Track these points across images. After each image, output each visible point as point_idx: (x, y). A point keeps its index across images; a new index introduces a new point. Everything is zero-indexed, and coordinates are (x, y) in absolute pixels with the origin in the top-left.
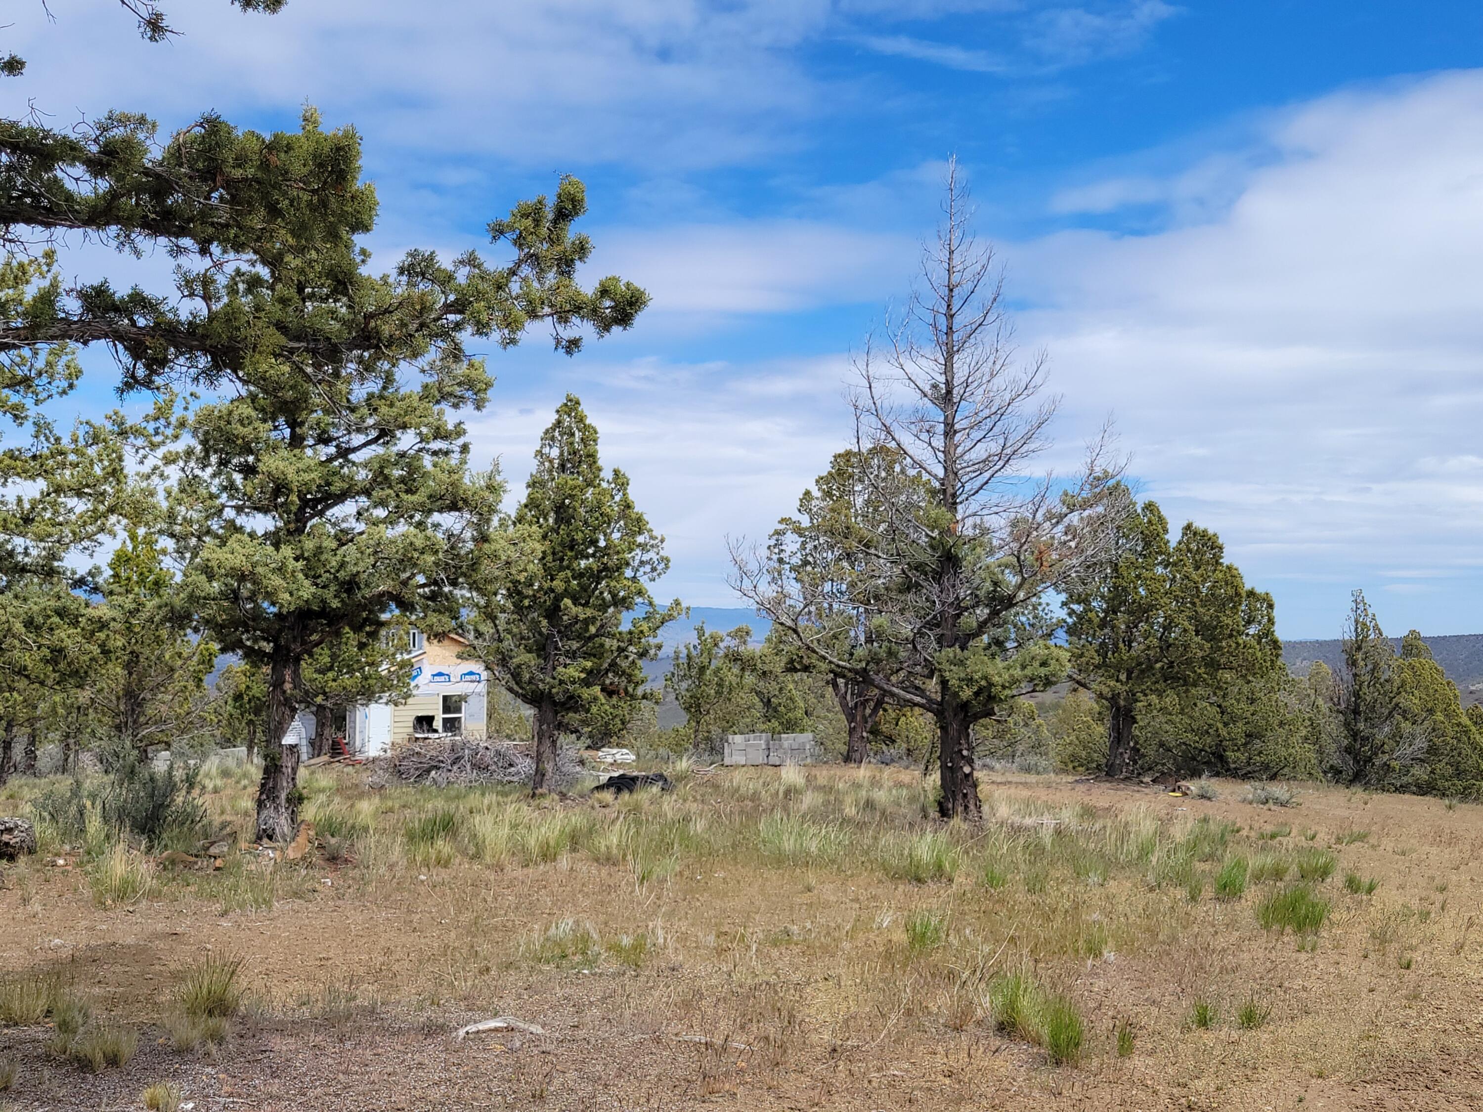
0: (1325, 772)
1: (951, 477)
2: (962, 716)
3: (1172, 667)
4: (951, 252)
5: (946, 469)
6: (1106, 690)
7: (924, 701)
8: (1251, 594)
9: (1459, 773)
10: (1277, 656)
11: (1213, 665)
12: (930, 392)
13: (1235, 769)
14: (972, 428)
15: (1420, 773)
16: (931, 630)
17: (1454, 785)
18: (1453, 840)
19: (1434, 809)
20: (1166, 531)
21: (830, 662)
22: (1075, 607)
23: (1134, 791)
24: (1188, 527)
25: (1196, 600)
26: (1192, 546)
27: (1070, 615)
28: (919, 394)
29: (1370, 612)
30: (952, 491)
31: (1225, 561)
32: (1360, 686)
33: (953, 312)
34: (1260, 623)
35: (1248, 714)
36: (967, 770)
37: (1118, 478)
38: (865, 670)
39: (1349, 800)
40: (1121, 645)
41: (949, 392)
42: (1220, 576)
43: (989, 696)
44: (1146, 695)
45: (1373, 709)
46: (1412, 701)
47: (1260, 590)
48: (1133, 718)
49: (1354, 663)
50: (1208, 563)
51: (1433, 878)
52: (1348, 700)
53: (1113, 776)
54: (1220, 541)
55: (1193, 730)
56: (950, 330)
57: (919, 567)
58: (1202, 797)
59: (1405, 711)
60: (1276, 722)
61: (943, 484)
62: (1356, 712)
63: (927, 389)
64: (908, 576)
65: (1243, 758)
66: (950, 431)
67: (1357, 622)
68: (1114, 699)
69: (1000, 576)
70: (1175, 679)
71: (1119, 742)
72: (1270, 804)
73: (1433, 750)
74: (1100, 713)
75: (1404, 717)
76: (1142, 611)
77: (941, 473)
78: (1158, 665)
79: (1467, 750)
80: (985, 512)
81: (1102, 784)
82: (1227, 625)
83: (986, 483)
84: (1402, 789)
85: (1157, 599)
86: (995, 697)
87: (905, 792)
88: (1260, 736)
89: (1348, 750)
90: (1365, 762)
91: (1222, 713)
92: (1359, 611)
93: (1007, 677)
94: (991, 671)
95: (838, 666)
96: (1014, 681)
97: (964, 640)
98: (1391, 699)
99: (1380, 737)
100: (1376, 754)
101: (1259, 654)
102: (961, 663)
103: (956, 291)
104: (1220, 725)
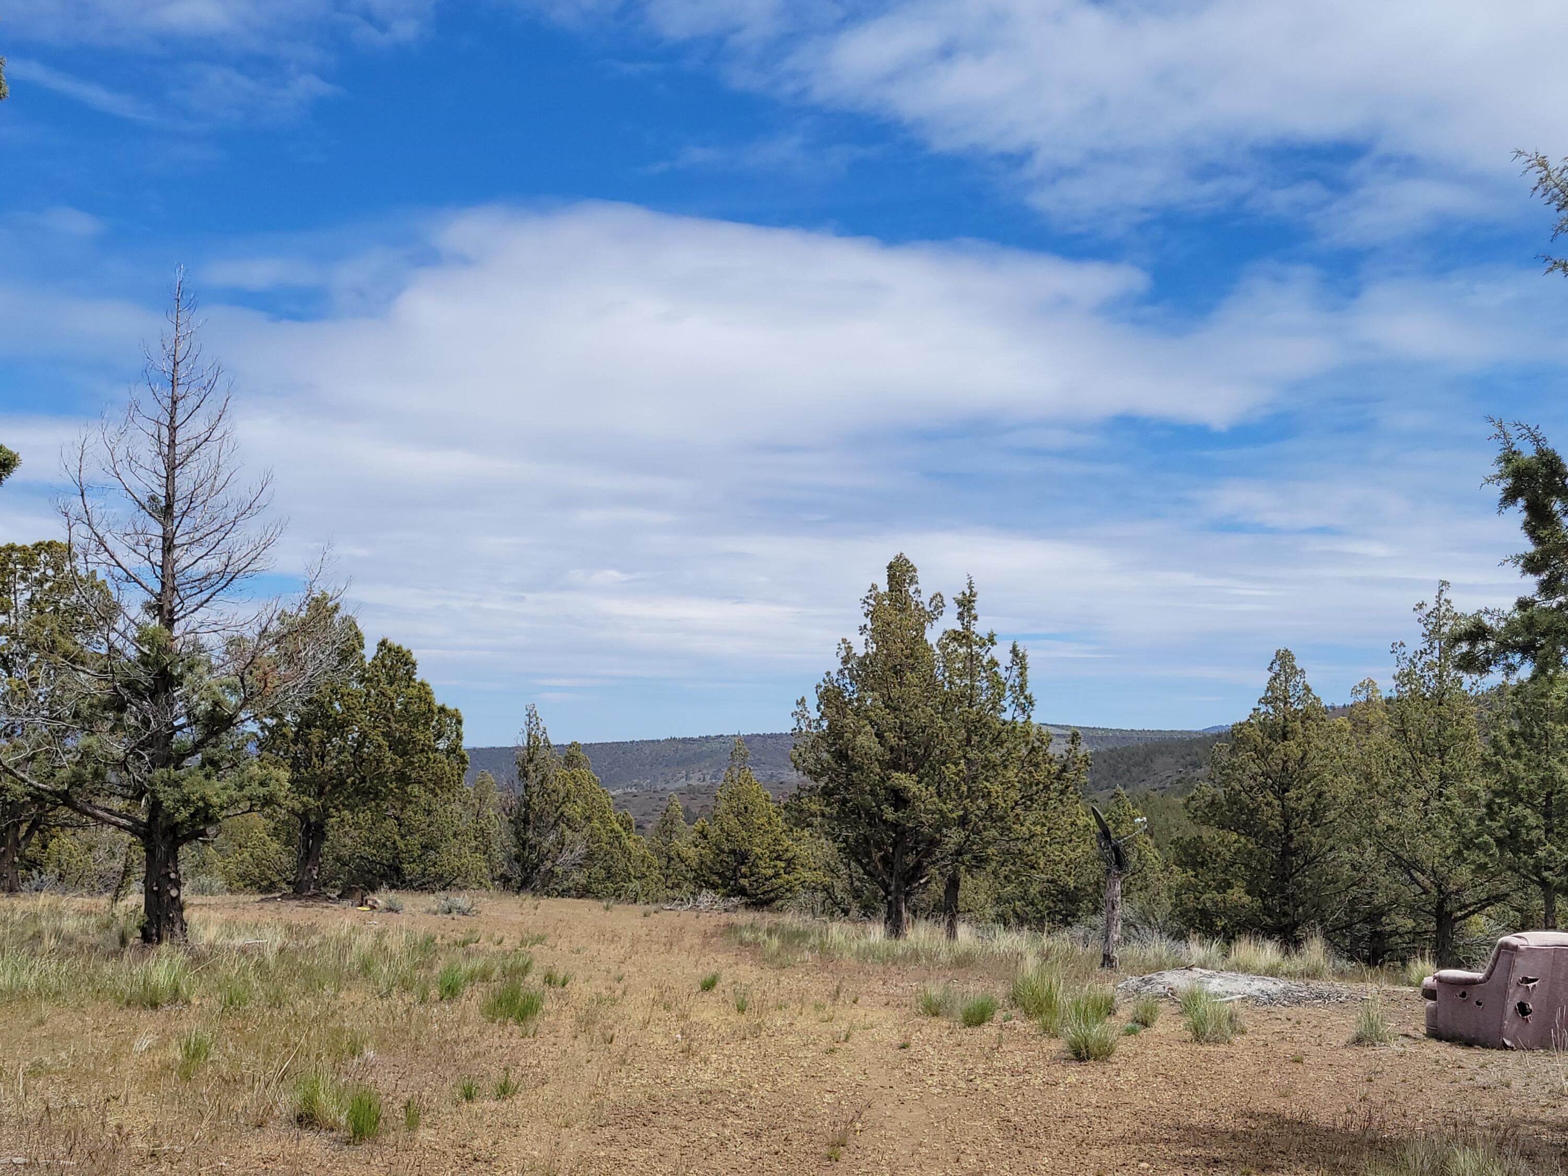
0: (493, 879)
1: (169, 593)
2: (170, 839)
3: (365, 782)
4: (176, 364)
5: (163, 584)
6: (298, 806)
7: (131, 824)
8: (442, 710)
9: (610, 876)
10: (464, 770)
11: (403, 779)
12: (147, 505)
13: (410, 881)
14: (190, 544)
15: (579, 877)
16: (143, 750)
17: (606, 887)
18: (615, 937)
19: (595, 911)
20: (362, 646)
21: (30, 785)
22: (268, 721)
23: (323, 907)
24: (383, 643)
25: (390, 716)
26: (386, 662)
27: (262, 729)
28: (135, 507)
29: (541, 725)
30: (169, 607)
31: (418, 677)
32: (531, 796)
33: (177, 424)
34: (449, 739)
35: (424, 826)
36: (174, 893)
37: (337, 601)
38: (67, 792)
39: (521, 906)
40: (315, 759)
41: (169, 506)
42: (415, 692)
43: (206, 817)
44: (338, 810)
45: (540, 818)
46: (574, 810)
47: (450, 707)
48: (323, 833)
49: (526, 775)
50: (401, 679)
51: (608, 972)
52: (519, 810)
53: (301, 893)
54: (414, 657)
55: (370, 843)
56: (172, 444)
57: (130, 685)
58: (390, 910)
59: (568, 820)
60: (451, 833)
61: (160, 600)
62: (526, 821)
63: (144, 500)
64: (119, 694)
65: (419, 870)
66: (168, 547)
67: (529, 735)
68: (304, 816)
69: (222, 697)
70: (366, 793)
71: (308, 859)
72: (455, 913)
73: (590, 856)
74: (275, 829)
75: (567, 825)
76: (340, 727)
77: (158, 589)
78: (349, 781)
79: (618, 854)
80: (203, 629)
81: (291, 902)
82: (420, 740)
83: (207, 601)
84: (564, 893)
85: (353, 716)
86: (212, 818)
87: (93, 920)
88: (435, 848)
89: (517, 858)
90: (532, 869)
91: (400, 825)
92: (532, 725)
93: (225, 797)
94: (209, 792)
95: (38, 789)
96: (233, 802)
97: (177, 760)
98: (557, 808)
99: (546, 845)
100: (542, 861)
101: (447, 768)
102: (177, 784)
103: (180, 404)
104: (397, 838)
